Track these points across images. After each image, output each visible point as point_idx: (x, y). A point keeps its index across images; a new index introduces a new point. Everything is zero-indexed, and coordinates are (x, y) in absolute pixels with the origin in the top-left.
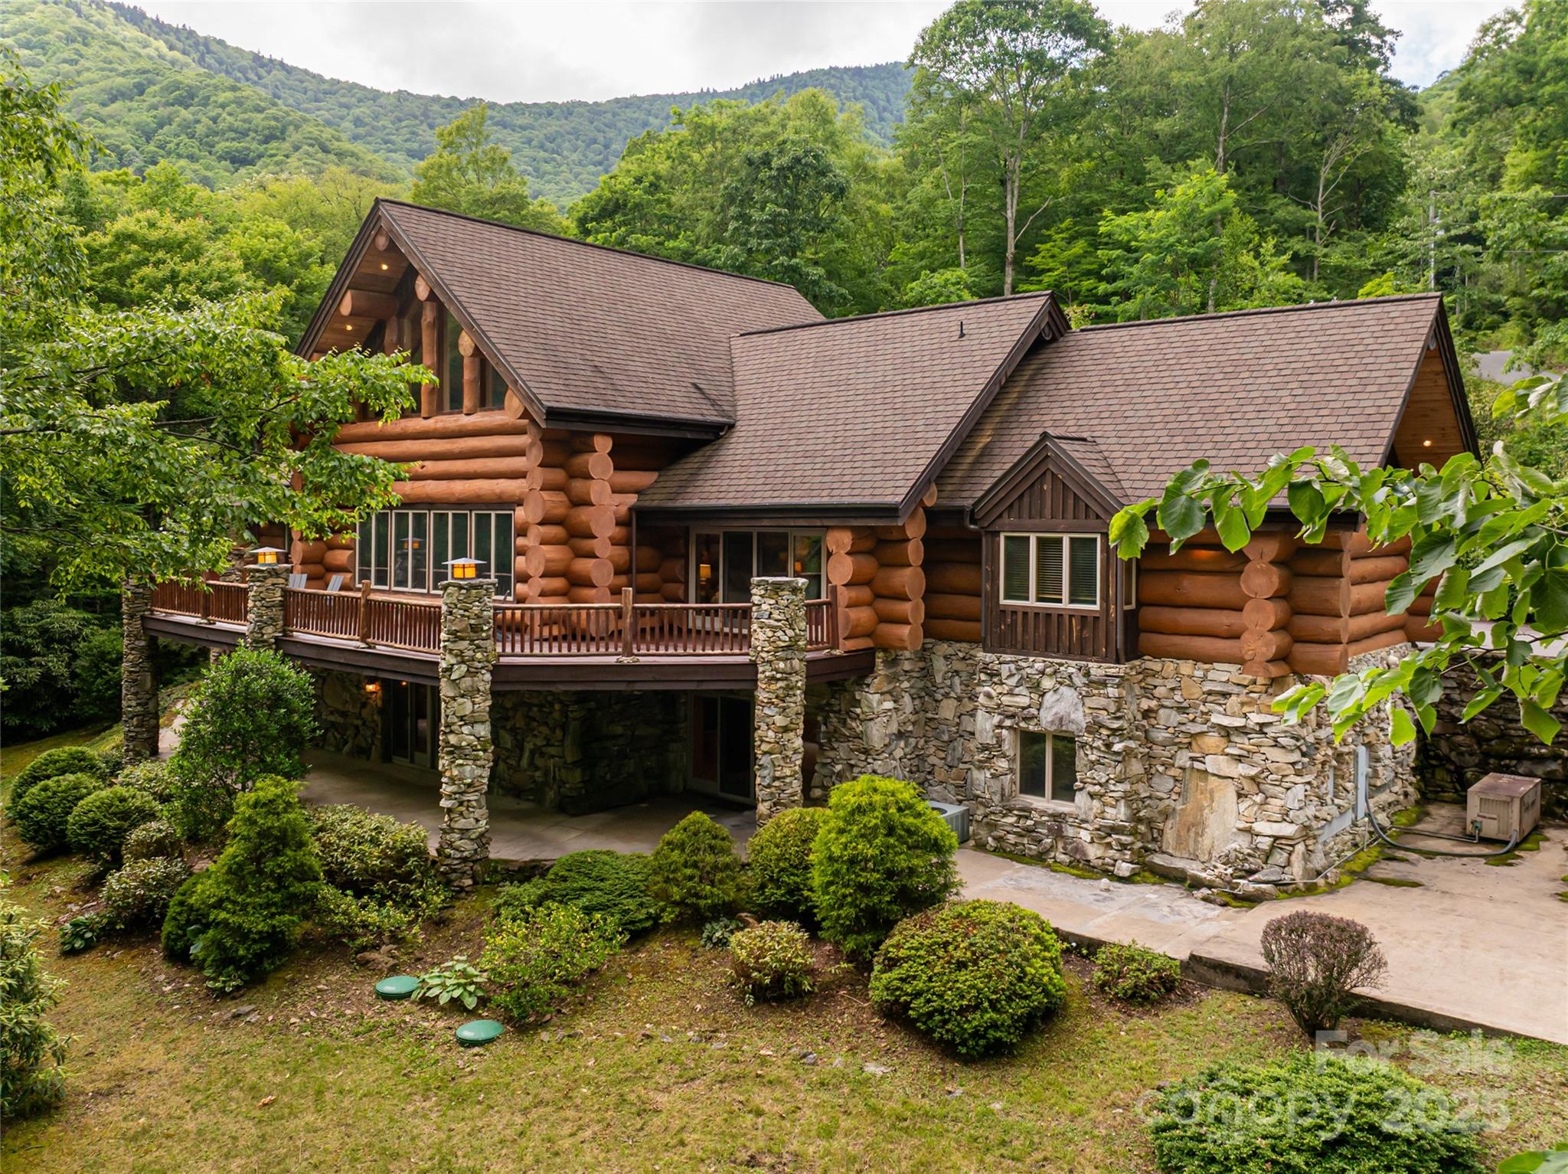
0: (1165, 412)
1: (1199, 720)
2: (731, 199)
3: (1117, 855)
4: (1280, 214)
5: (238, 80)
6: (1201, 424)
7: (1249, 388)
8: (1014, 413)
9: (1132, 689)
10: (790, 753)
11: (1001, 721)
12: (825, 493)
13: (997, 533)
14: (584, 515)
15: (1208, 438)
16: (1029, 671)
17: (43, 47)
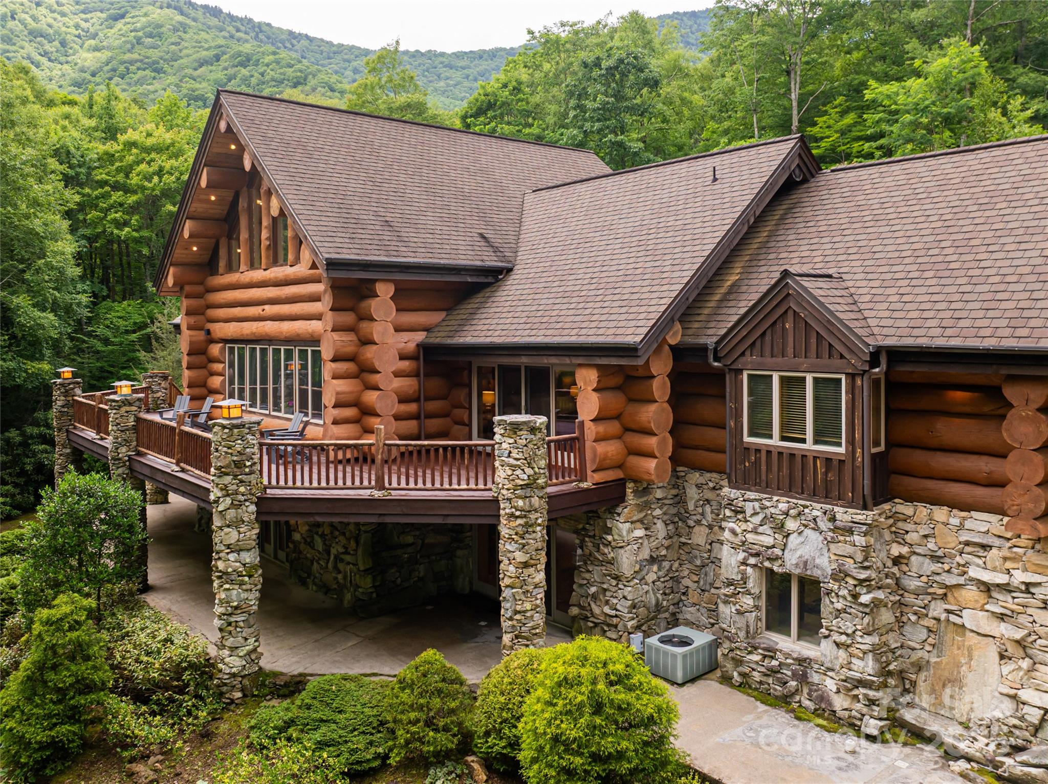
0: (915, 246)
1: (955, 571)
2: (571, 94)
3: (865, 710)
4: (1022, 80)
5: (279, 48)
6: (954, 258)
7: (1006, 218)
8: (764, 250)
9: (881, 535)
10: (530, 588)
11: (745, 559)
12: (574, 332)
13: (740, 371)
14: (370, 353)
15: (963, 273)
16: (773, 510)
17: (160, 36)
